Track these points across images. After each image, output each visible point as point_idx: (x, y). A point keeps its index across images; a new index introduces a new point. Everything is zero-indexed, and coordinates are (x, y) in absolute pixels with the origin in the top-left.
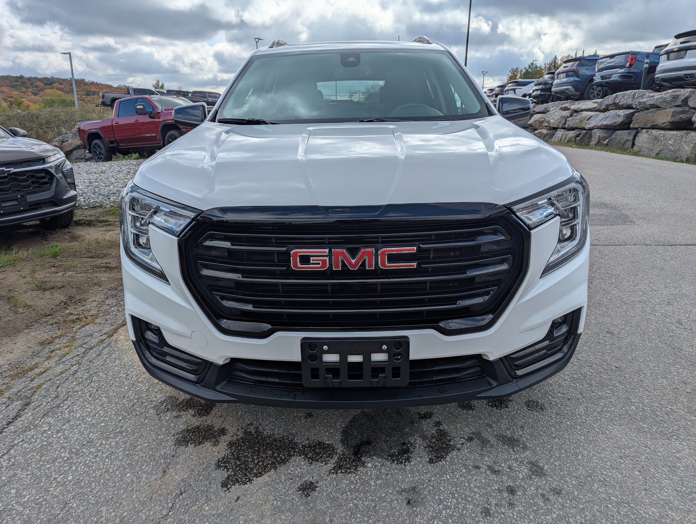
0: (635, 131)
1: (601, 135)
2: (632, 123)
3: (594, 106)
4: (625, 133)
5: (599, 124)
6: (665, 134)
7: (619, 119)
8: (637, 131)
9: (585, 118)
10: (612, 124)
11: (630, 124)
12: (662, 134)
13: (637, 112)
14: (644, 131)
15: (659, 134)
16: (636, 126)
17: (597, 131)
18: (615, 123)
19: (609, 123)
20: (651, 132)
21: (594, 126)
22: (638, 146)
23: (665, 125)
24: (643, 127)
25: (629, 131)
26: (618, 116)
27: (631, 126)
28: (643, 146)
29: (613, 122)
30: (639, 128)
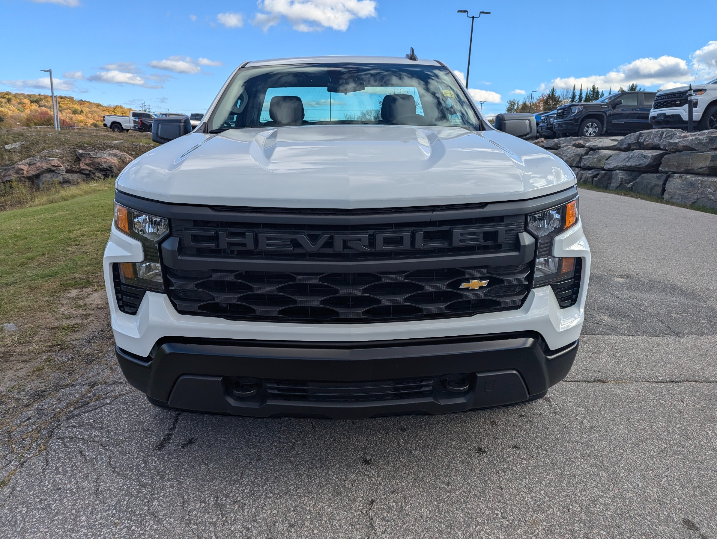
0: (665, 176)
1: (624, 177)
2: (661, 165)
3: (613, 144)
4: (654, 177)
5: (621, 164)
6: (702, 181)
7: (645, 160)
8: (668, 176)
9: (603, 157)
10: (636, 165)
11: (659, 167)
12: (699, 180)
13: (666, 154)
14: (676, 175)
15: (695, 180)
16: (666, 169)
17: (619, 173)
18: (640, 164)
19: (633, 164)
20: (686, 178)
21: (615, 167)
22: (669, 192)
23: (702, 170)
24: (675, 170)
25: (658, 175)
26: (644, 158)
27: (660, 168)
28: (675, 192)
29: (638, 164)
30: (670, 171)
